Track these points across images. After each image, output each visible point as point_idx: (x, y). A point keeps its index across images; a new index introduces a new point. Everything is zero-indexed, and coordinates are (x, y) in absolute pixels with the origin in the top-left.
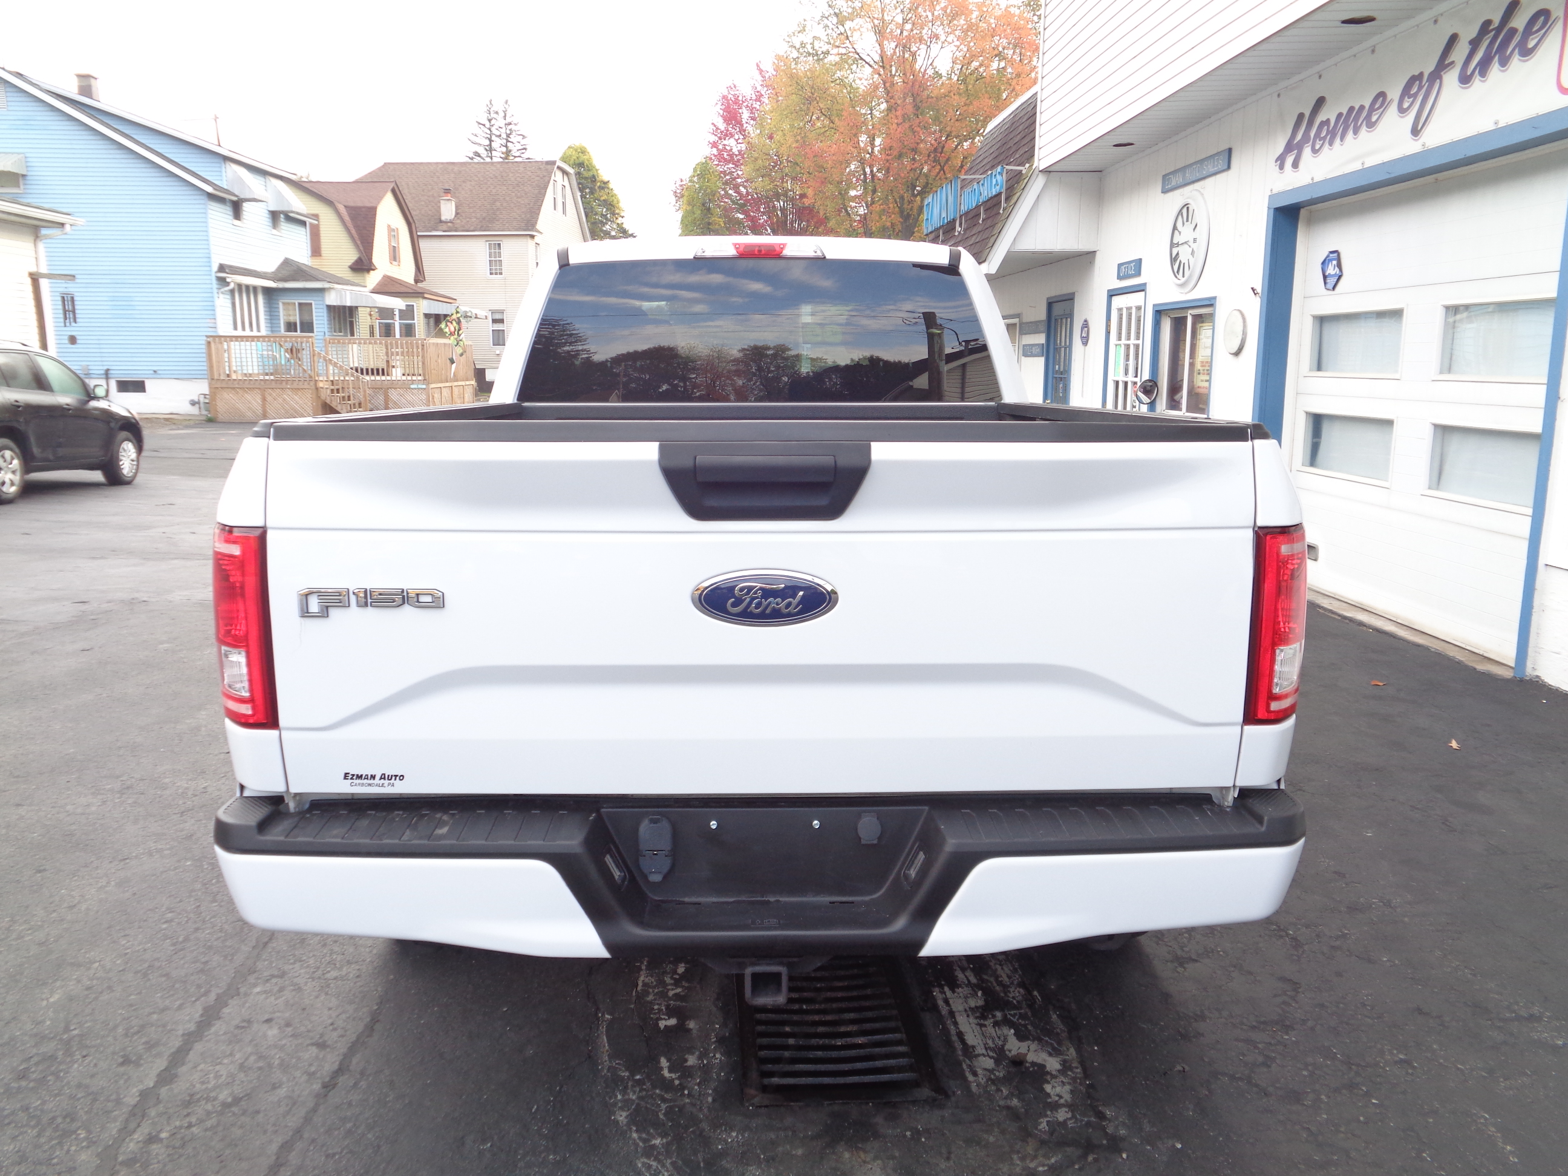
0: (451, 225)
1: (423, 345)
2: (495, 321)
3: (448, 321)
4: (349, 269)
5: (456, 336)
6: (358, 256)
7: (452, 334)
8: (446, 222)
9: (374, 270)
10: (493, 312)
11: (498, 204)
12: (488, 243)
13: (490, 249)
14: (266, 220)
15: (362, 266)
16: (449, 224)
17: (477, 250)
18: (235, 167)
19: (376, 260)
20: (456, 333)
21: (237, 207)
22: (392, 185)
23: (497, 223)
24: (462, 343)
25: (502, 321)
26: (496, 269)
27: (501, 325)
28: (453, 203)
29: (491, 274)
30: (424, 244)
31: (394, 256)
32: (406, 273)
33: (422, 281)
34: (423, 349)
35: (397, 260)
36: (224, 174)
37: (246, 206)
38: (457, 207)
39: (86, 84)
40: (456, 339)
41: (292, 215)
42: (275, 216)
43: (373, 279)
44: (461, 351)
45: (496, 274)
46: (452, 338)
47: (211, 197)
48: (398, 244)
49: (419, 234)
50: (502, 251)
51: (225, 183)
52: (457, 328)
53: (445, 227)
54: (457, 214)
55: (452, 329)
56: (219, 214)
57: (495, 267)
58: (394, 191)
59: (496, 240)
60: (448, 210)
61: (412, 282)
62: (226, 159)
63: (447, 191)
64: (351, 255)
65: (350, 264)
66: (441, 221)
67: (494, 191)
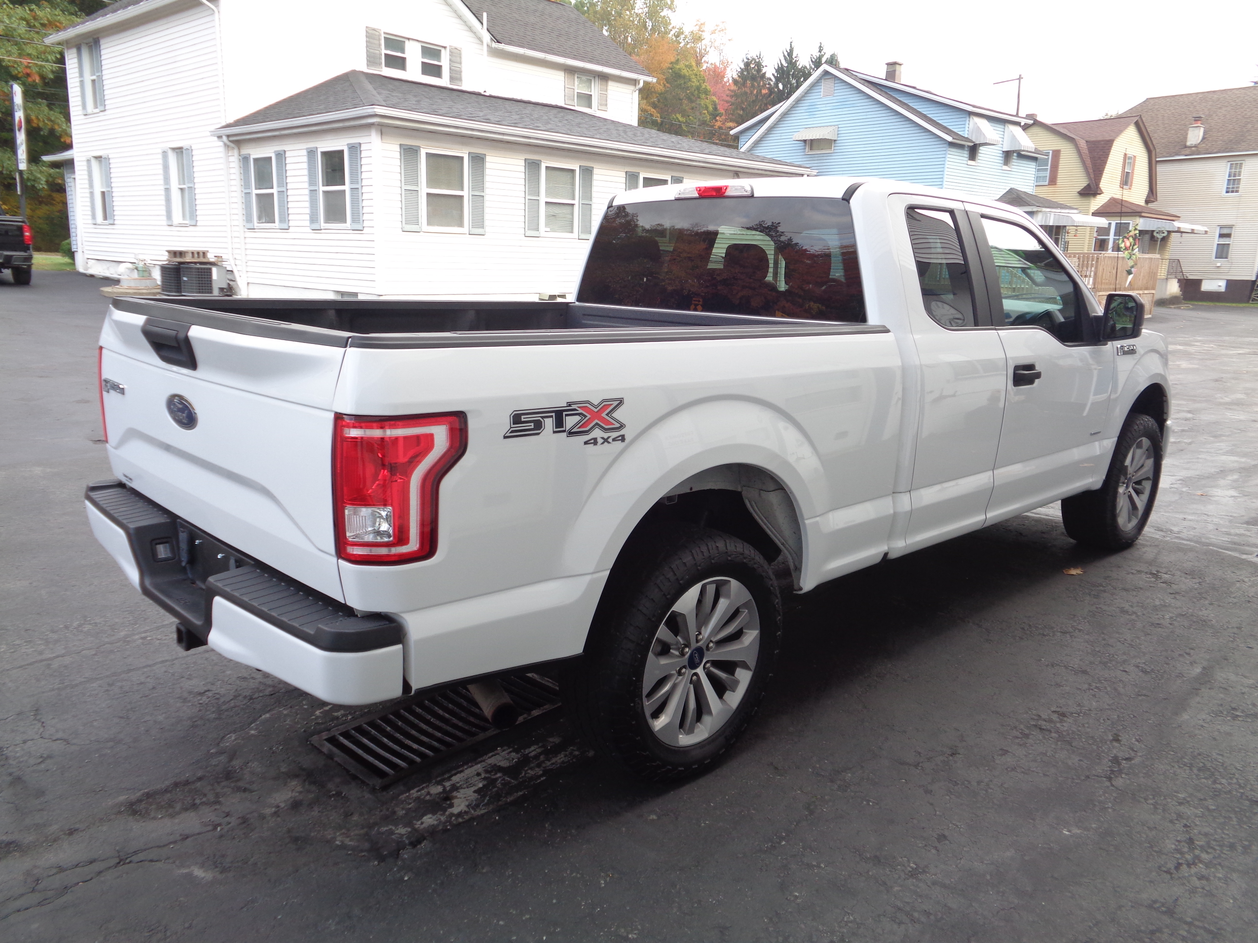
0: (1196, 149)
1: (1098, 259)
2: (1222, 236)
3: (1125, 237)
4: (1078, 195)
5: (1129, 251)
6: (1088, 182)
7: (1126, 249)
8: (1190, 147)
9: (1100, 194)
10: (1221, 227)
11: (1250, 126)
12: (1229, 164)
13: (1231, 168)
14: (1000, 159)
15: (1090, 191)
16: (1193, 149)
17: (1220, 171)
18: (977, 120)
19: (1103, 185)
20: (1131, 248)
21: (973, 151)
22: (1135, 119)
23: (1243, 144)
24: (1134, 256)
25: (1228, 236)
26: (1233, 188)
27: (1228, 239)
28: (1202, 130)
29: (1227, 192)
30: (1160, 169)
31: (1126, 180)
32: (1137, 195)
33: (1153, 202)
34: (1097, 262)
35: (1129, 184)
36: (967, 125)
37: (982, 150)
38: (1205, 133)
39: (892, 69)
40: (1130, 253)
41: (1023, 153)
42: (1008, 156)
43: (1098, 202)
44: (1133, 263)
45: (1232, 192)
46: (1126, 252)
47: (951, 145)
48: (1133, 170)
49: (1157, 159)
50: (1243, 170)
51: (967, 132)
52: (1132, 244)
53: (1188, 151)
54: (1204, 138)
55: (1128, 244)
56: (956, 160)
57: (1233, 185)
58: (1137, 124)
59: (1238, 161)
60: (1195, 136)
61: (1142, 203)
62: (971, 114)
63: (1197, 119)
64: (1082, 182)
65: (1079, 190)
66: (1186, 147)
67: (1249, 114)
